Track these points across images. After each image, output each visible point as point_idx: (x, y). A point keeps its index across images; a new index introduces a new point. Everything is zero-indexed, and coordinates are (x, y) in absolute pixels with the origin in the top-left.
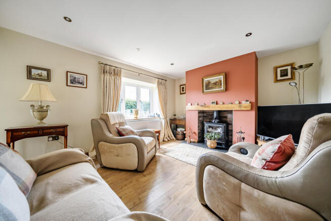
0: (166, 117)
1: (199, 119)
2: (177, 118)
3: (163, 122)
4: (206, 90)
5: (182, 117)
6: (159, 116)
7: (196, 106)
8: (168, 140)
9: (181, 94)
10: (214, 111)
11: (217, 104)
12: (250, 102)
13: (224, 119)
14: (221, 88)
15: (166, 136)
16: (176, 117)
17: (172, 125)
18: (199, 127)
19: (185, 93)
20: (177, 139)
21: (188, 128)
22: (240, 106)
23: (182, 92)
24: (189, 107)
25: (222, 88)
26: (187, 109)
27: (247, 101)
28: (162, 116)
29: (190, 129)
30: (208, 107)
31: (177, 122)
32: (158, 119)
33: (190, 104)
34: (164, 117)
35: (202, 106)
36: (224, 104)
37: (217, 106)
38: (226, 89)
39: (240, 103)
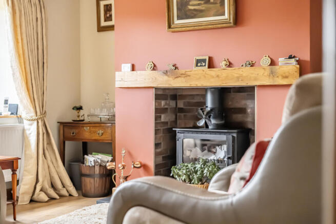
0: (44, 114)
1: (157, 118)
2: (87, 119)
3: (32, 130)
4: (179, 18)
5: (104, 115)
6: (14, 110)
7: (149, 72)
8: (52, 199)
9: (101, 29)
10: (205, 90)
11: (211, 65)
12: (299, 62)
13: (238, 117)
14: (223, 14)
15: (44, 182)
16: (85, 114)
17: (68, 144)
18: (157, 145)
19: (111, 28)
20: (85, 195)
21: (121, 152)
22: (272, 73)
23: (103, 24)
24: (125, 77)
25: (226, 16)
26: (118, 84)
27: (290, 57)
28: (26, 111)
29: (130, 154)
30: (185, 75)
31: (87, 134)
32: (12, 122)
33: (129, 66)
34: (32, 114)
35: (166, 73)
36: (230, 65)
37: (213, 72)
38: (238, 20)
39: (273, 63)
